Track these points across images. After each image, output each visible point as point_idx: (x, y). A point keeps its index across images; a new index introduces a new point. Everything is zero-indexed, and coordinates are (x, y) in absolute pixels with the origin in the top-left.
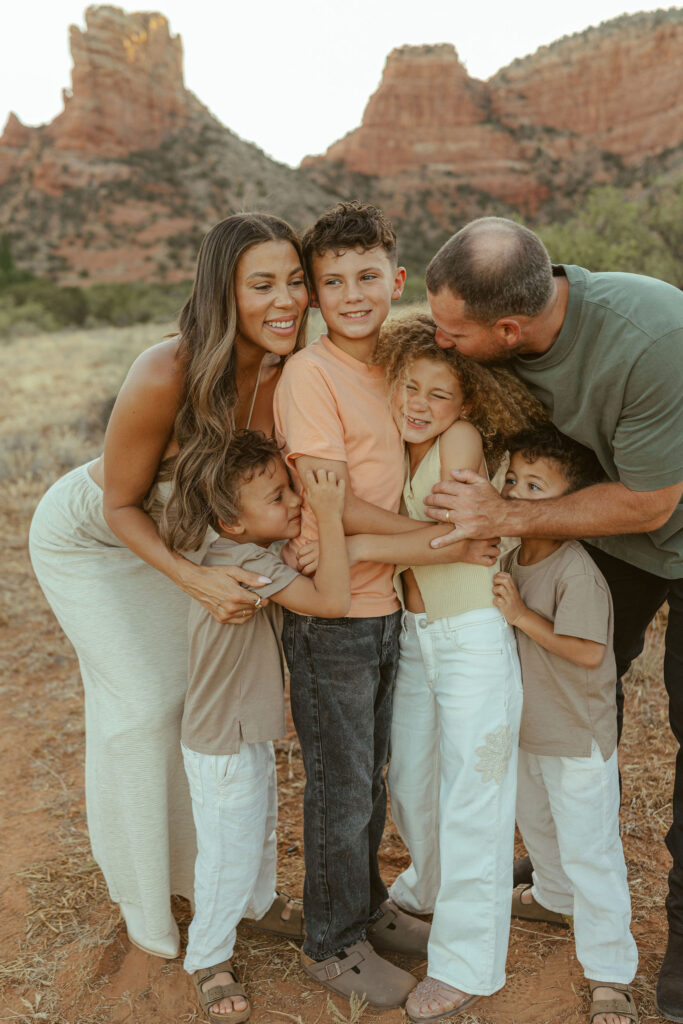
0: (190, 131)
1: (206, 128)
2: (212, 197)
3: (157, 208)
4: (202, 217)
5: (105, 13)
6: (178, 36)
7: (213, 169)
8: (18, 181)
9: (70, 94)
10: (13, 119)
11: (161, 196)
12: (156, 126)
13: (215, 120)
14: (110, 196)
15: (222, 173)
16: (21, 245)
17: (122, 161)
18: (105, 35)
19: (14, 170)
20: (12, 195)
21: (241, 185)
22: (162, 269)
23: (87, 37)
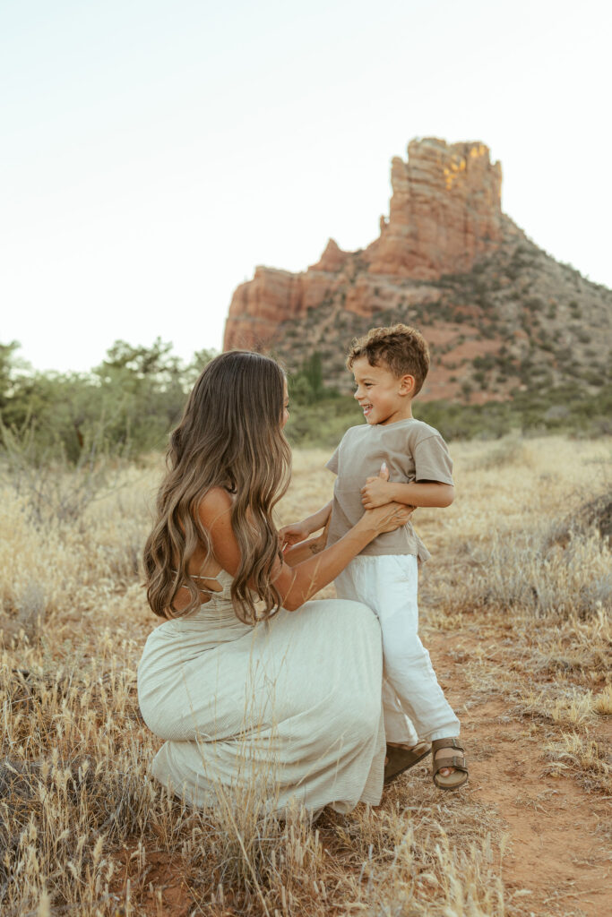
0: (505, 254)
1: (520, 251)
2: (522, 318)
3: (465, 329)
4: (511, 338)
5: (427, 145)
6: (498, 163)
7: (525, 291)
8: (331, 303)
9: (387, 221)
10: (332, 245)
11: (470, 317)
12: (470, 250)
13: (530, 243)
14: (420, 316)
15: (533, 295)
16: (328, 364)
17: (433, 284)
18: (426, 165)
19: (327, 293)
20: (325, 316)
21: (554, 307)
22: (467, 390)
23: (408, 167)
